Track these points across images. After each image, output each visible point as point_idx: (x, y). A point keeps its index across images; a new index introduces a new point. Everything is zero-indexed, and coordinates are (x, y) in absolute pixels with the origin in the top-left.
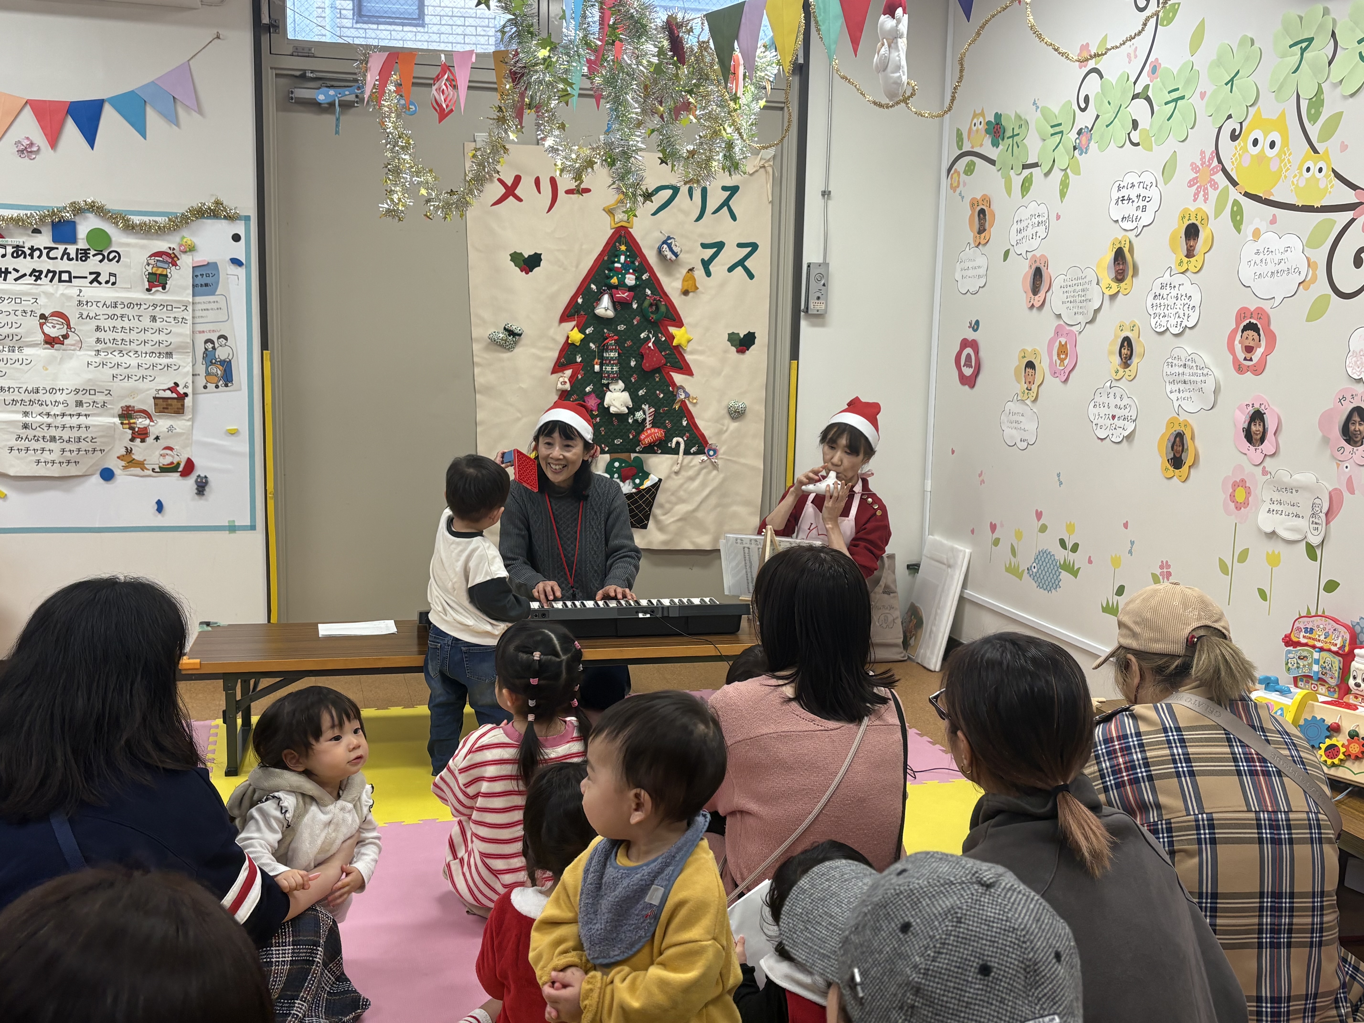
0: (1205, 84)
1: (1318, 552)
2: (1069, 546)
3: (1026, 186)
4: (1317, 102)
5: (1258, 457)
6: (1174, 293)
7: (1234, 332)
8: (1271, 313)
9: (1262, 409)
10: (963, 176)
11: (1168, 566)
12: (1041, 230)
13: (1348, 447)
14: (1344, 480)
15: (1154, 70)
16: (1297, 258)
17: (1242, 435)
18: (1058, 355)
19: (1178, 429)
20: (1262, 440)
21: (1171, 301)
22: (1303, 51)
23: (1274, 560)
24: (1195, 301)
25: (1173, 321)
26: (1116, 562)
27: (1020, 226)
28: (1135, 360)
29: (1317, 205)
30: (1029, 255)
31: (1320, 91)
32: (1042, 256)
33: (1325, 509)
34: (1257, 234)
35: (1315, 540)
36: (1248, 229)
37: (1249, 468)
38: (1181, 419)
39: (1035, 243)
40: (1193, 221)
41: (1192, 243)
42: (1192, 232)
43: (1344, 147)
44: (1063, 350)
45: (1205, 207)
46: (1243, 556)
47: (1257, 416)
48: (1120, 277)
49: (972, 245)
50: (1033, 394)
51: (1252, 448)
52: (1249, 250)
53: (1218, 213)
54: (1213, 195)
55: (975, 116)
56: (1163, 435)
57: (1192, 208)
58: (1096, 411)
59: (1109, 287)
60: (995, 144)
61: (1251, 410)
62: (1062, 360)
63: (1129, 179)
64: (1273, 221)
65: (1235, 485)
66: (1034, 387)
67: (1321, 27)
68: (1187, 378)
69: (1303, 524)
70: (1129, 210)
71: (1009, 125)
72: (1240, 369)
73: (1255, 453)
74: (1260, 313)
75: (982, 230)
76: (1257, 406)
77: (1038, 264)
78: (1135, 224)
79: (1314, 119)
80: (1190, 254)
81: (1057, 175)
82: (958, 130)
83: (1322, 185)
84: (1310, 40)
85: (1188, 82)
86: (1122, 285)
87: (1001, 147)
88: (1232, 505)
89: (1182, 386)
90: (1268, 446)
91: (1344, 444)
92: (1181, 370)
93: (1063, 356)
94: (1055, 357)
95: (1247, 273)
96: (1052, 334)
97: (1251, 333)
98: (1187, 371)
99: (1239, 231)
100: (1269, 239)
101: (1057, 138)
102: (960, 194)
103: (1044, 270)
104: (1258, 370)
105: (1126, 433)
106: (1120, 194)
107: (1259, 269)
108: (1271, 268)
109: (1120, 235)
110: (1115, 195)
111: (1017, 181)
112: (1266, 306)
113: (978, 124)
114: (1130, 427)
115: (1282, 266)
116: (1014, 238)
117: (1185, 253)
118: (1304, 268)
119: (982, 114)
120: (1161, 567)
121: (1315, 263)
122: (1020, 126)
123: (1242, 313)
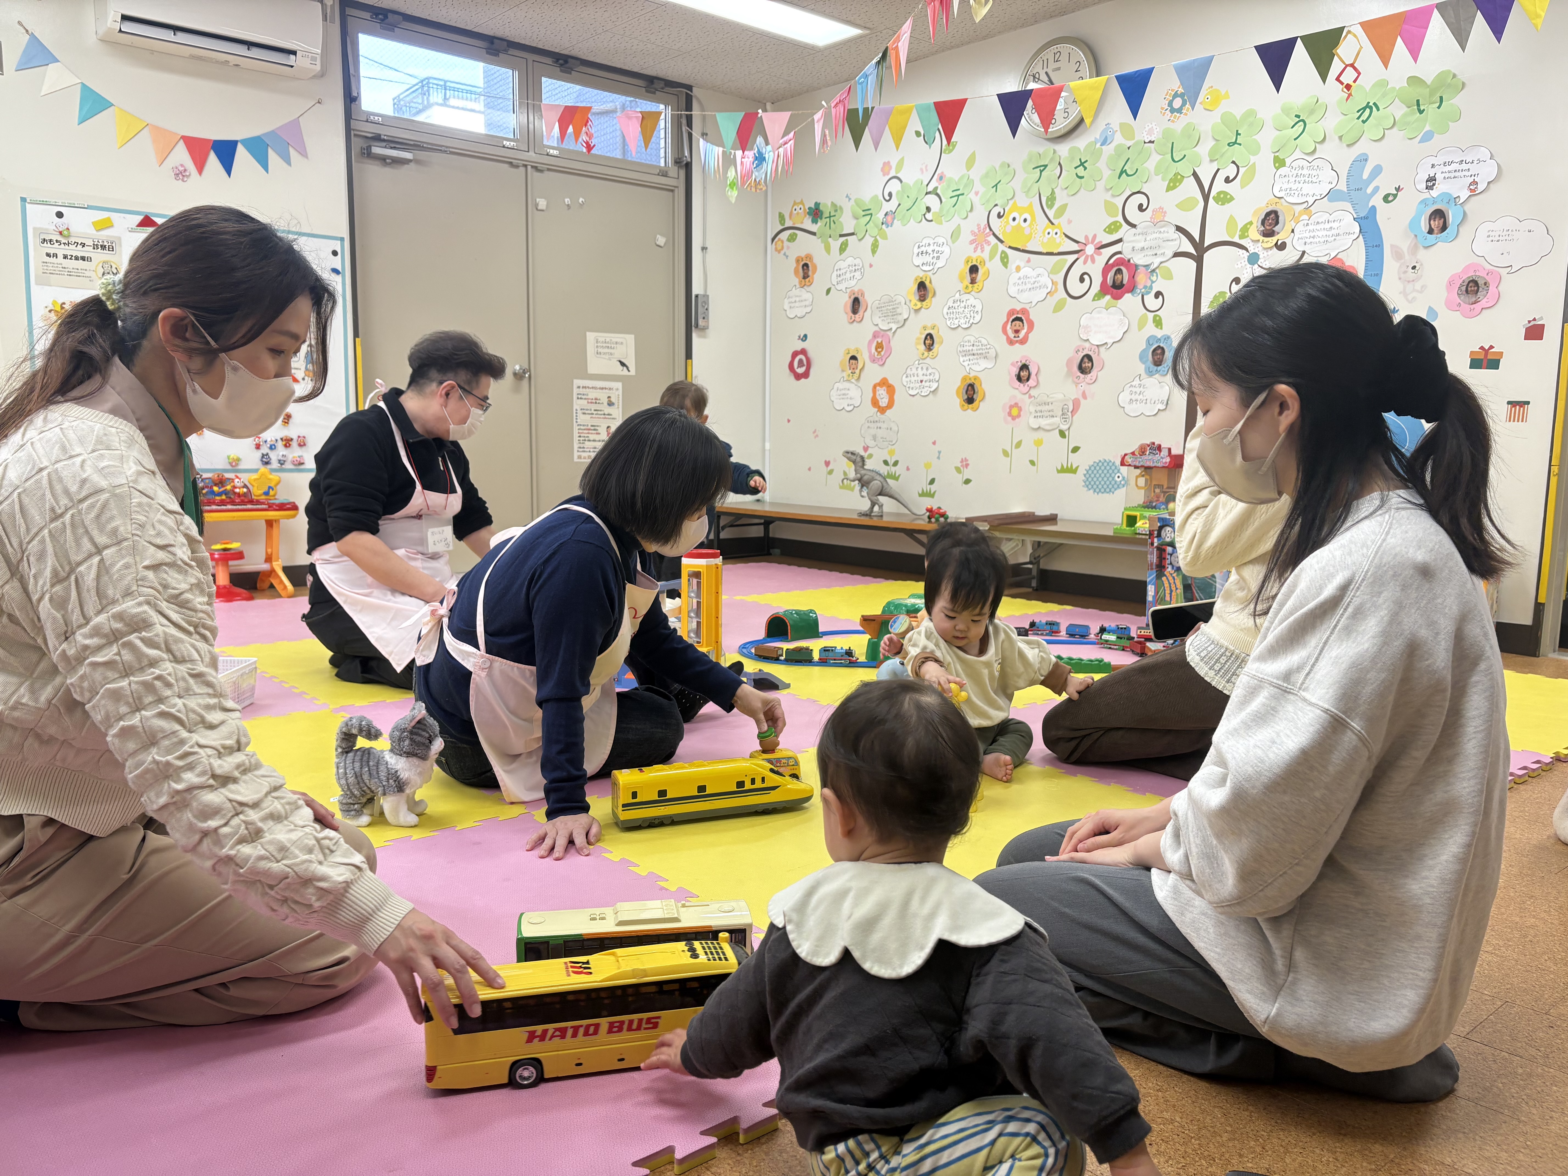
0: (978, 186)
1: (1067, 433)
2: (891, 462)
3: (843, 248)
4: (1052, 199)
5: (1026, 389)
6: (962, 305)
7: (1007, 322)
8: (1030, 310)
9: (1027, 363)
10: (786, 243)
11: (966, 460)
12: (858, 275)
13: (1082, 376)
14: (1080, 392)
15: (941, 178)
16: (1046, 280)
17: (1015, 378)
18: (876, 349)
19: (969, 382)
20: (1028, 379)
21: (961, 310)
22: (1041, 171)
23: (1039, 443)
24: (979, 308)
25: (962, 321)
26: (928, 466)
27: (839, 272)
28: (936, 345)
29: (1055, 251)
30: (848, 290)
31: (1053, 192)
32: (860, 290)
33: (1070, 410)
34: (1018, 269)
35: (1064, 427)
36: (1012, 266)
37: (1019, 396)
38: (971, 376)
39: (853, 283)
40: (974, 263)
41: (974, 275)
42: (974, 270)
43: (1070, 222)
44: (879, 346)
45: (982, 255)
46: (1018, 445)
47: (1024, 367)
48: (922, 298)
49: (798, 286)
50: (856, 375)
51: (1022, 385)
52: (1014, 277)
53: (991, 258)
54: (987, 249)
55: (795, 204)
56: (959, 388)
57: (974, 256)
58: (908, 379)
59: (916, 305)
60: (815, 221)
61: (1020, 364)
62: (879, 353)
63: (926, 241)
64: (1029, 261)
65: (1011, 407)
66: (857, 371)
67: (1052, 160)
68: (975, 352)
69: (1057, 420)
70: (927, 258)
71: (826, 209)
72: (1011, 342)
73: (1023, 388)
74: (1024, 311)
75: (805, 276)
76: (1024, 362)
77: (856, 295)
78: (931, 267)
79: (1050, 207)
80: (973, 281)
81: (869, 240)
82: (780, 213)
83: (1058, 241)
84: (1046, 166)
85: (966, 186)
86: (924, 303)
87: (819, 224)
88: (1010, 418)
89: (971, 357)
90: (1031, 382)
91: (1079, 374)
92: (971, 348)
93: (879, 350)
94: (873, 350)
95: (1013, 291)
96: (870, 336)
97: (1018, 322)
98: (975, 348)
99: (1006, 267)
100: (1026, 271)
101: (868, 218)
102: (785, 254)
103: (861, 299)
104: (1023, 341)
105: (932, 390)
106: (920, 250)
107: (1021, 288)
108: (1029, 286)
109: (921, 274)
110: (916, 251)
111: (836, 244)
112: (1027, 307)
113: (798, 209)
114: (935, 385)
115: (1036, 285)
116: (834, 280)
117: (970, 281)
118: (1050, 285)
119: (802, 203)
120: (962, 461)
121: (1057, 282)
122: (836, 211)
123: (1012, 312)
